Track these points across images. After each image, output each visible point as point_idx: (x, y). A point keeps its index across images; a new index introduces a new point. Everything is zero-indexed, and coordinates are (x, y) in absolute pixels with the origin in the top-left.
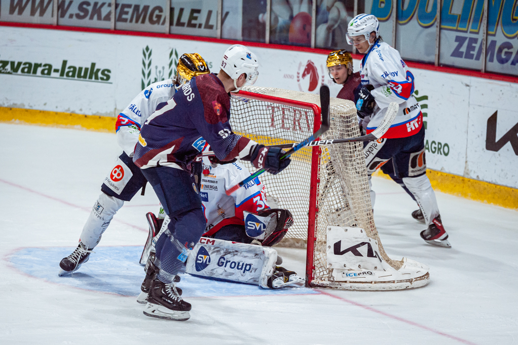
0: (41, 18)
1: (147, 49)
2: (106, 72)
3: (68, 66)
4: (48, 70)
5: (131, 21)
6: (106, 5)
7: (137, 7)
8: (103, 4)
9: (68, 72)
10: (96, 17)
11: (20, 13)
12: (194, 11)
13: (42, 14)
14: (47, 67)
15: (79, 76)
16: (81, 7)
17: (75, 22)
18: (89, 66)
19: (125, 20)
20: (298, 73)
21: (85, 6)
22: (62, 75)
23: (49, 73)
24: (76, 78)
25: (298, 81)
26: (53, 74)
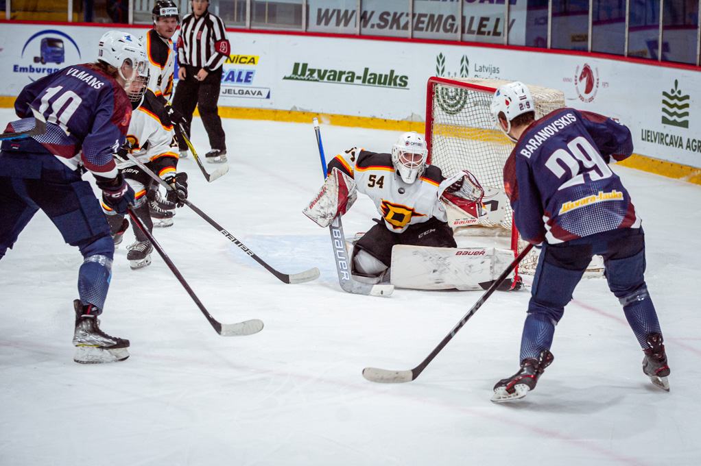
0: (346, 28)
1: (441, 56)
2: (404, 79)
3: (369, 73)
4: (351, 77)
5: (427, 30)
6: (405, 15)
7: (432, 16)
8: (402, 14)
9: (370, 79)
10: (395, 26)
11: (327, 24)
12: (483, 19)
13: (346, 24)
14: (351, 75)
15: (380, 83)
16: (381, 18)
17: (377, 31)
18: (388, 73)
19: (422, 29)
20: (576, 77)
21: (385, 16)
22: (364, 81)
23: (352, 80)
24: (377, 84)
25: (576, 84)
26: (356, 81)
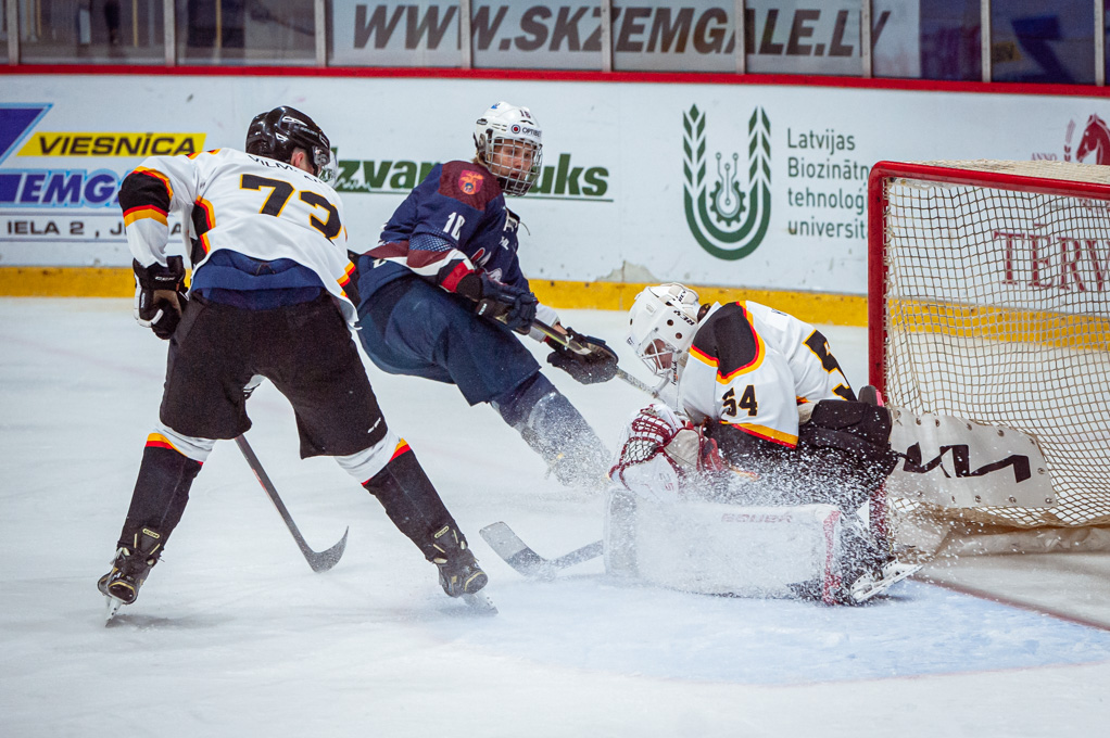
0: (432, 52)
1: (694, 112)
2: (596, 175)
5: (651, 48)
6: (590, 13)
7: (663, 14)
8: (582, 11)
10: (565, 42)
11: (381, 42)
13: (433, 43)
17: (516, 58)
19: (637, 47)
20: (1067, 150)
